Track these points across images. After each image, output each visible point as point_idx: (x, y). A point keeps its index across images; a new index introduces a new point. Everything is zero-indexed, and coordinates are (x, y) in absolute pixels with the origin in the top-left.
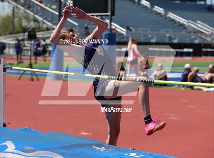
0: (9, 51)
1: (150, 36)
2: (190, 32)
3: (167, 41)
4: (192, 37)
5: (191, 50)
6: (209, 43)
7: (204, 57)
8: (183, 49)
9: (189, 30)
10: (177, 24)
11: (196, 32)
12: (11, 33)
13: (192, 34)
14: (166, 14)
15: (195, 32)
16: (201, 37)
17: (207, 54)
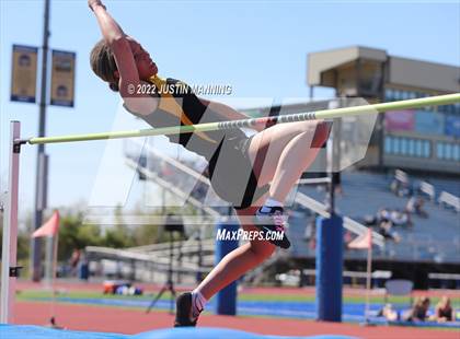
0: (152, 278)
1: (431, 250)
12: (158, 242)
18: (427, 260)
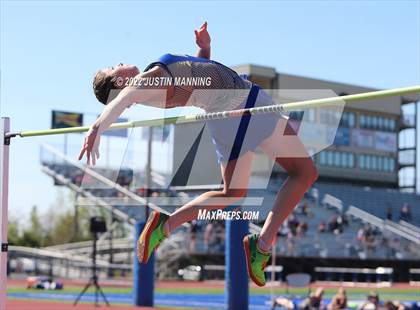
0: (67, 273)
1: (317, 246)
3: (346, 254)
5: (389, 271)
7: (412, 283)
8: (375, 268)
9: (386, 237)
10: (366, 227)
12: (72, 241)
13: (392, 242)
14: (346, 208)
15: (396, 240)
16: (407, 249)
18: (313, 255)
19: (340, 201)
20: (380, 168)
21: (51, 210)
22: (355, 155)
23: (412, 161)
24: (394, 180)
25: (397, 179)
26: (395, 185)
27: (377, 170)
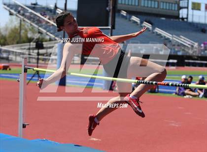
2: (174, 45)
4: (176, 49)
5: (175, 61)
6: (190, 55)
7: (186, 67)
9: (173, 43)
10: (163, 38)
11: (180, 45)
12: (18, 43)
13: (176, 46)
14: (154, 28)
15: (178, 45)
16: (183, 50)
17: (189, 64)
19: (150, 25)
20: (170, 8)
21: (6, 25)
22: (158, 2)
23: (186, 6)
24: (177, 15)
25: (179, 14)
26: (177, 17)
27: (169, 9)
